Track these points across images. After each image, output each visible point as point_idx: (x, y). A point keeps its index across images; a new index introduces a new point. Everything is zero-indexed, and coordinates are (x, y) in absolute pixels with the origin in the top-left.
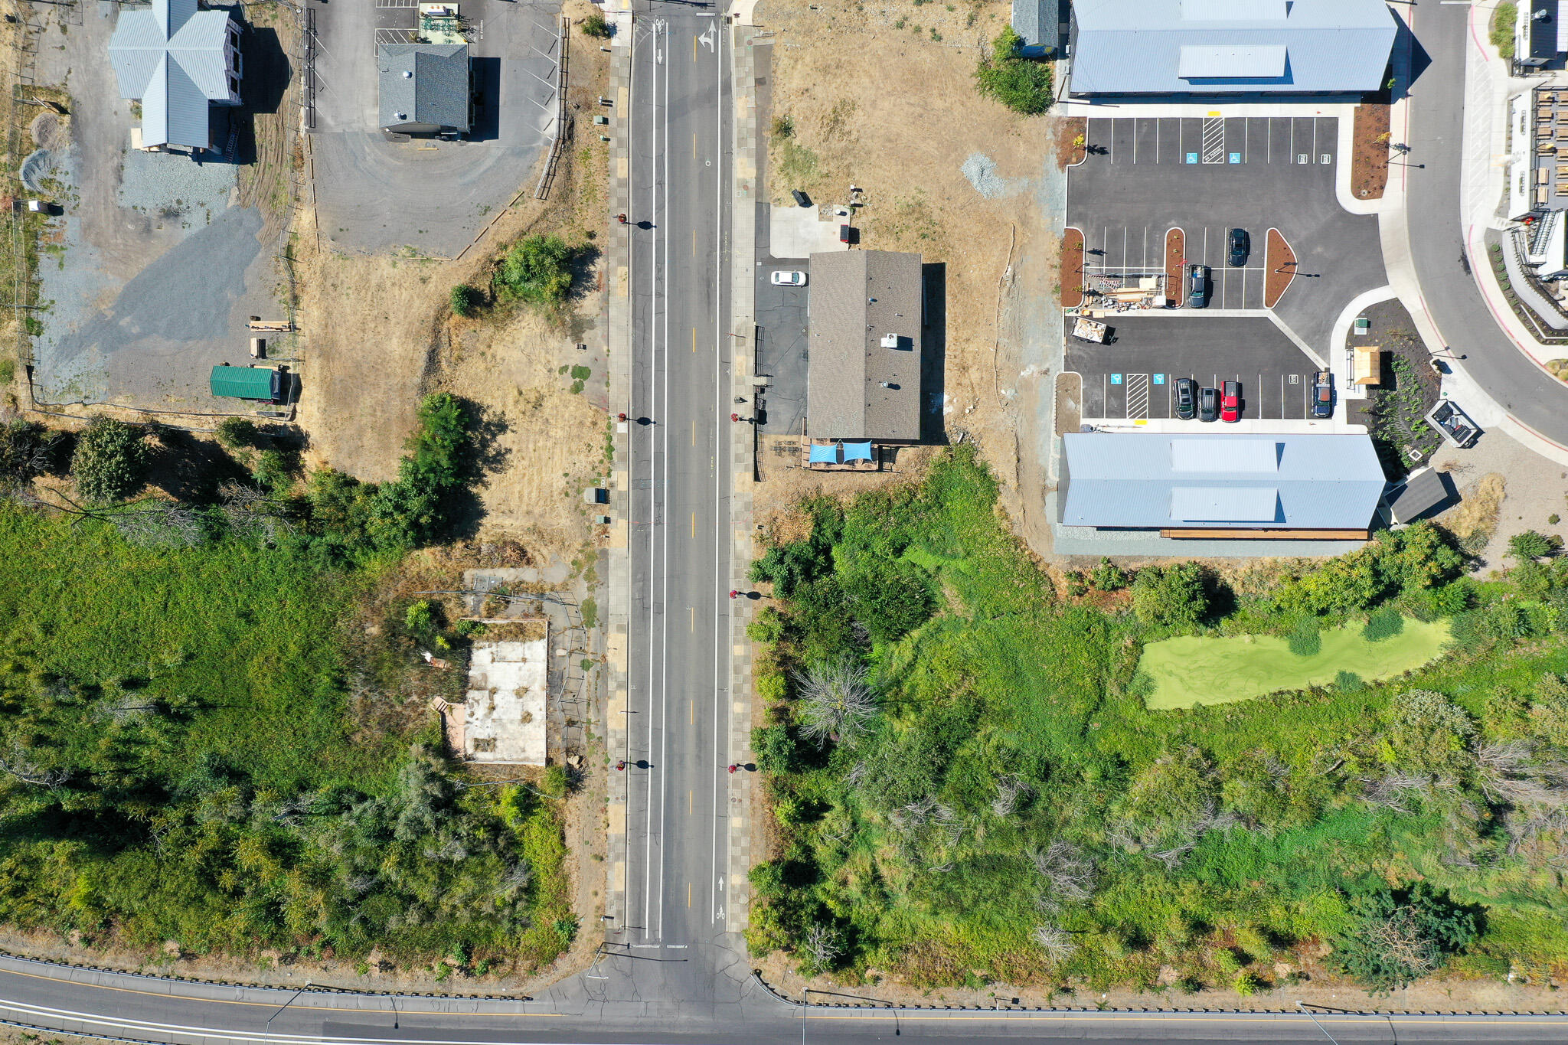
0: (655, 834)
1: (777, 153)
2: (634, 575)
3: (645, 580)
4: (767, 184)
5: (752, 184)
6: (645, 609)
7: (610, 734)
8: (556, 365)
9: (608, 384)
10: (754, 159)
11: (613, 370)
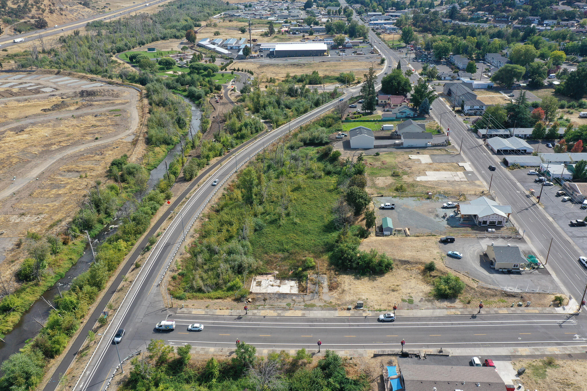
0: (214, 323)
1: (539, 363)
2: (327, 318)
3: (324, 322)
4: (521, 359)
5: (517, 354)
6: (312, 322)
7: (259, 311)
8: (412, 295)
9: (408, 309)
10: (530, 354)
11: (414, 311)
